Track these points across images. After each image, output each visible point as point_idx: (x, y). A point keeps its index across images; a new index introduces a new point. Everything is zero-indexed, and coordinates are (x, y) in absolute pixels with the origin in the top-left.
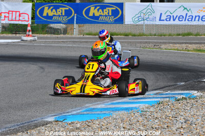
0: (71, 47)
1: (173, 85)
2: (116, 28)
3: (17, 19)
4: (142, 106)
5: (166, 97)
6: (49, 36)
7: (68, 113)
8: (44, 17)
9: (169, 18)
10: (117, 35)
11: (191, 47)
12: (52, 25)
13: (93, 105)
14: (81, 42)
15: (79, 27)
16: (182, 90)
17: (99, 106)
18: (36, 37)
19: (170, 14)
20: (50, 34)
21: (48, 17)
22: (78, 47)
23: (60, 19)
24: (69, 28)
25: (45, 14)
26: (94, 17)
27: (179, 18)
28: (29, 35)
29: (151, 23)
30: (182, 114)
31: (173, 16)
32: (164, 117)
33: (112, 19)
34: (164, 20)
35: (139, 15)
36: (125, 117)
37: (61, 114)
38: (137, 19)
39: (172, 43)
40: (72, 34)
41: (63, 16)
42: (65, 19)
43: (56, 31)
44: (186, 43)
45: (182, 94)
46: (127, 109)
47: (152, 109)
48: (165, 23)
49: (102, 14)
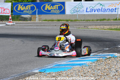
0: (36, 28)
1: (102, 50)
2: (61, 17)
4: (88, 62)
5: (101, 57)
6: (22, 22)
7: (45, 67)
8: (18, 11)
9: (92, 10)
10: (62, 21)
11: (106, 27)
12: (23, 16)
13: (59, 63)
14: (41, 25)
15: (39, 16)
16: (108, 53)
17: (63, 63)
18: (14, 23)
19: (92, 8)
20: (22, 21)
21: (20, 11)
22: (40, 28)
23: (28, 12)
25: (19, 9)
26: (48, 10)
27: (97, 10)
28: (10, 22)
29: (81, 13)
31: (94, 9)
32: (103, 69)
33: (58, 11)
34: (88, 12)
35: (74, 9)
36: (80, 69)
37: (42, 68)
38: (73, 11)
39: (94, 25)
41: (30, 10)
42: (31, 12)
44: (102, 25)
47: (94, 64)
48: (89, 13)
49: (52, 9)
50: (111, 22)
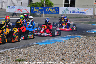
0: (42, 21)
1: (74, 34)
2: (56, 15)
3: (26, 12)
4: (64, 40)
5: (72, 37)
6: (35, 17)
9: (73, 12)
10: (57, 17)
11: (80, 21)
12: (36, 14)
13: (49, 40)
15: (45, 14)
17: (51, 40)
21: (35, 11)
23: (39, 12)
24: (42, 15)
25: (34, 10)
26: (50, 11)
27: (76, 12)
29: (68, 14)
30: (77, 43)
32: (71, 44)
33: (55, 12)
35: (64, 11)
36: (59, 44)
37: (39, 42)
39: (74, 20)
40: (43, 17)
42: (40, 12)
43: (38, 16)
44: (78, 20)
45: (77, 36)
46: (59, 41)
47: (67, 41)
48: (72, 14)
49: (52, 10)
50: (83, 19)
